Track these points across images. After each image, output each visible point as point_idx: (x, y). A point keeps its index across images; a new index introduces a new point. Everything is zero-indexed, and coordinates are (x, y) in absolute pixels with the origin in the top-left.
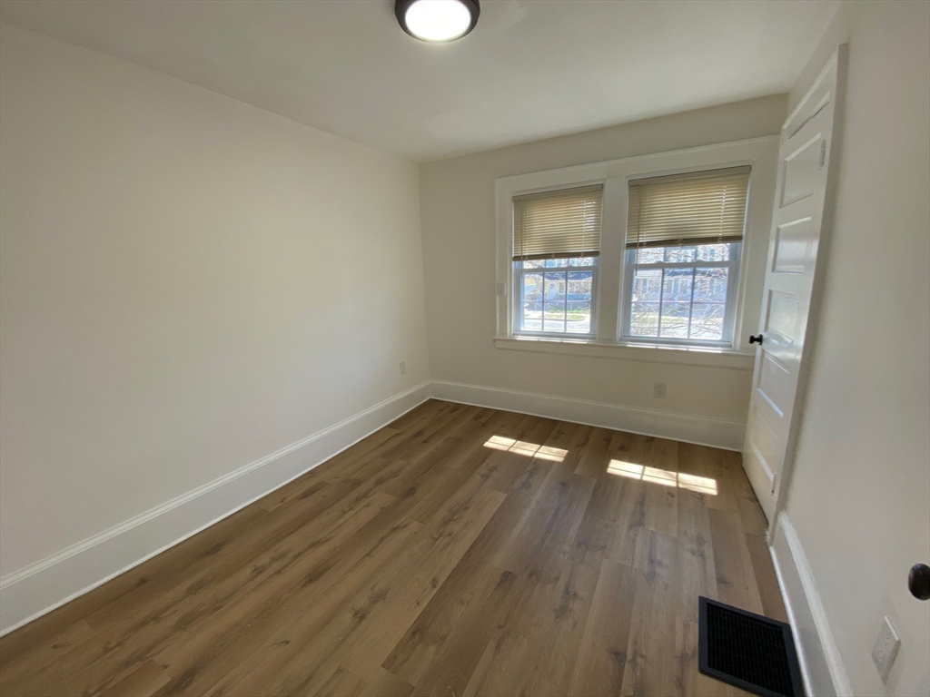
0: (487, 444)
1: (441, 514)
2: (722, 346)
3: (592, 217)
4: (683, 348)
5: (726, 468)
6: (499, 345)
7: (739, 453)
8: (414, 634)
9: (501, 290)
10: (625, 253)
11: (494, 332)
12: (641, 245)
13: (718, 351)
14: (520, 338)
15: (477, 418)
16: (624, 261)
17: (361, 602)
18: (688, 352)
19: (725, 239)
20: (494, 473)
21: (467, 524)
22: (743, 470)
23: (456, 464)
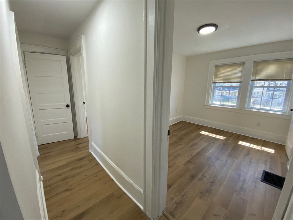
0: (200, 133)
1: (190, 144)
2: (282, 112)
3: (240, 71)
4: (268, 112)
5: (279, 148)
6: (205, 107)
7: (285, 145)
8: (188, 162)
9: (208, 91)
10: (251, 82)
11: (205, 103)
12: (256, 80)
13: (280, 113)
14: (213, 105)
15: (196, 127)
16: (250, 85)
17: (176, 155)
18: (270, 113)
19: (286, 80)
20: (203, 139)
21: (197, 147)
22: (285, 149)
23: (193, 135)
